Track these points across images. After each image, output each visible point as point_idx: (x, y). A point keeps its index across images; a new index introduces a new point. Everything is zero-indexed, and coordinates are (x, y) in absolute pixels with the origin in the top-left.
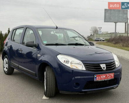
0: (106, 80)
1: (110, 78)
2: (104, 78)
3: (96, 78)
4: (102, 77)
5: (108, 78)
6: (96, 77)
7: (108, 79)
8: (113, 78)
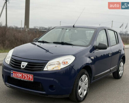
0: (22, 79)
1: (27, 79)
2: (20, 77)
3: (12, 74)
4: (18, 75)
5: (24, 78)
6: (12, 72)
7: (25, 80)
8: (33, 81)
